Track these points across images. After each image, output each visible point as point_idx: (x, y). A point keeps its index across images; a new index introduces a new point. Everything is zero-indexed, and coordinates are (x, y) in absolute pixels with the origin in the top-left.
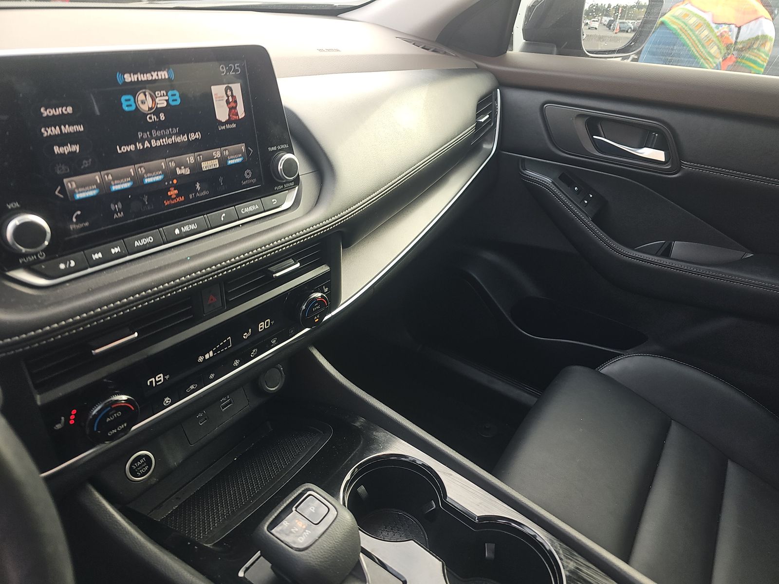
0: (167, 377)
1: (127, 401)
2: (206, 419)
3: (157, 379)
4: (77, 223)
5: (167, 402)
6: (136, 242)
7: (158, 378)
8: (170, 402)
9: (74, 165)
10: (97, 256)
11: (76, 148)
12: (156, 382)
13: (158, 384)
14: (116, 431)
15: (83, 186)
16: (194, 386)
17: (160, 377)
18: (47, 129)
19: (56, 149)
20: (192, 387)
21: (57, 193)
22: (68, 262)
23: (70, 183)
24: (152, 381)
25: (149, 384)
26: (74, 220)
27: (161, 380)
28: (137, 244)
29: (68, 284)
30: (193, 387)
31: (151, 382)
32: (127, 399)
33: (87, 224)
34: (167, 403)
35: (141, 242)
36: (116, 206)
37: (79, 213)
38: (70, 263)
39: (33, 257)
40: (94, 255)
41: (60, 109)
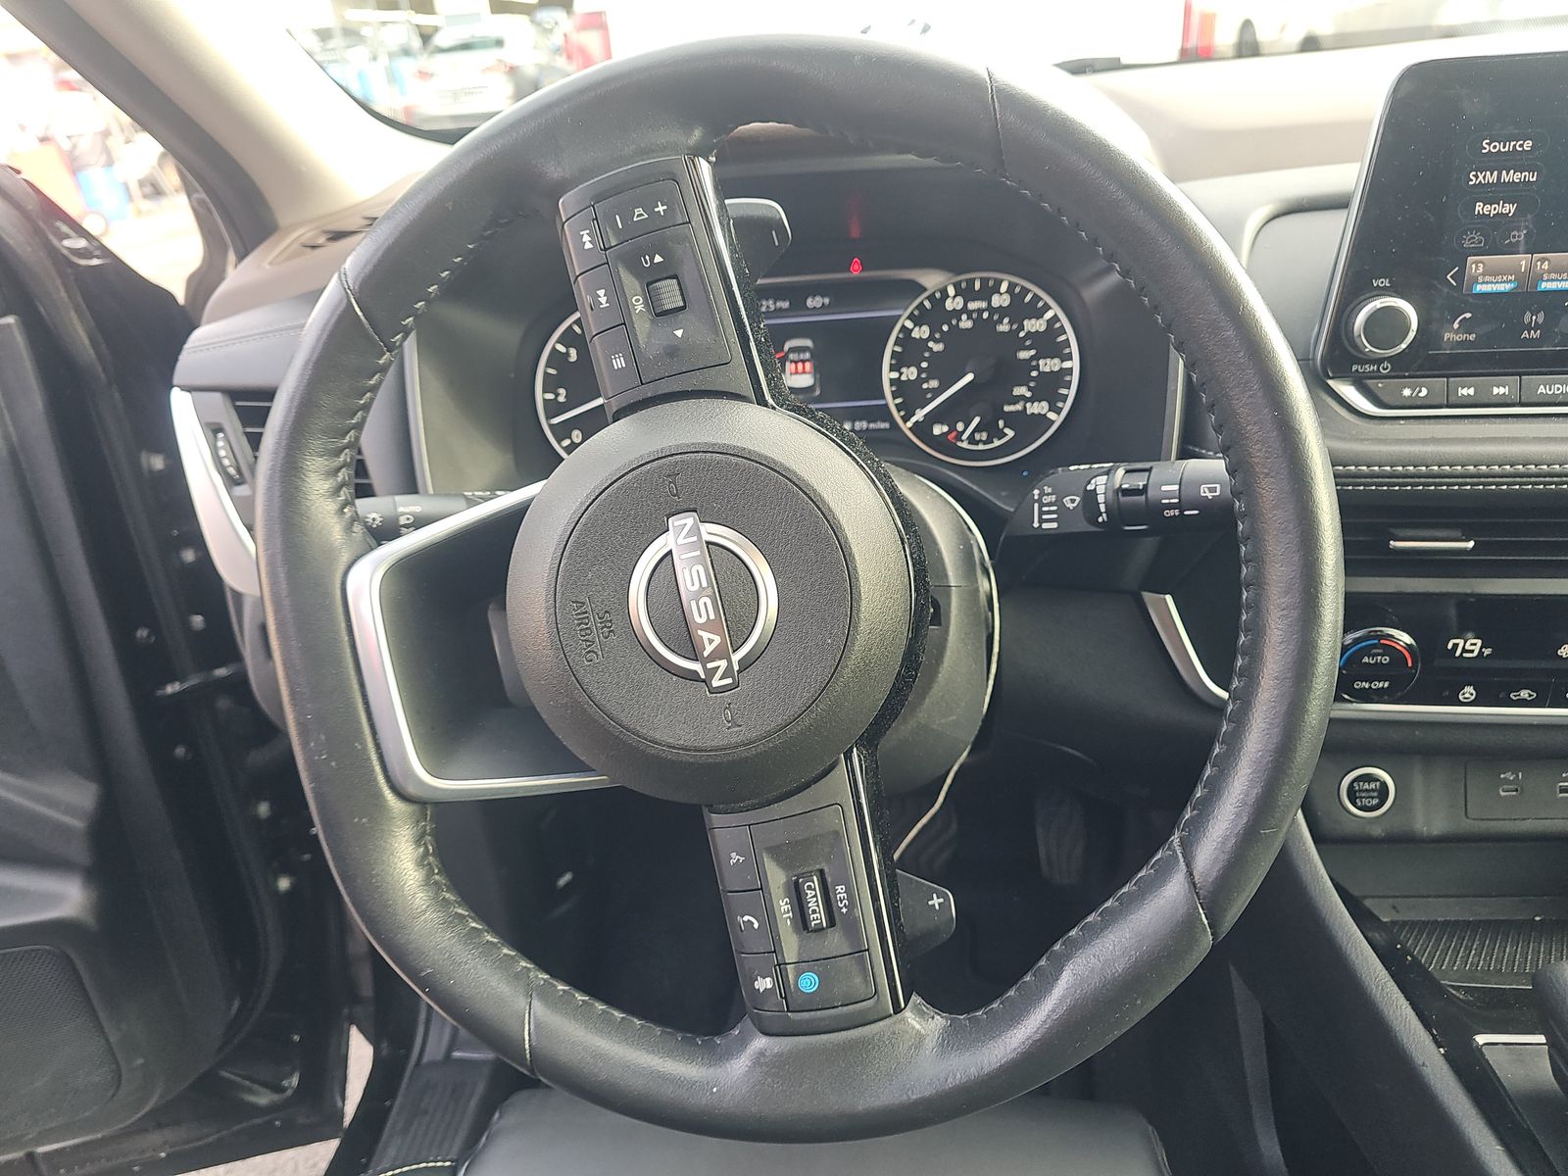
0: (1487, 652)
1: (1409, 647)
2: (1517, 790)
3: (1468, 647)
4: (1457, 332)
5: (1467, 695)
6: (1542, 386)
7: (1472, 644)
8: (1473, 698)
9: (1496, 236)
10: (1466, 391)
11: (1509, 209)
12: (1464, 650)
13: (1465, 655)
14: (1367, 687)
15: (1493, 273)
16: (1530, 696)
17: (1475, 644)
18: (1479, 173)
19: (1479, 207)
20: (1524, 694)
21: (1448, 277)
22: (1418, 389)
23: (1475, 265)
24: (1458, 644)
25: (1450, 646)
26: (1456, 326)
27: (1472, 651)
28: (1542, 389)
29: (1402, 422)
30: (1527, 695)
31: (1456, 646)
32: (1409, 643)
33: (1472, 337)
34: (1465, 698)
35: (1550, 390)
36: (1534, 318)
37: (1468, 315)
38: (1420, 391)
39: (1372, 368)
40: (1463, 388)
41: (1513, 143)
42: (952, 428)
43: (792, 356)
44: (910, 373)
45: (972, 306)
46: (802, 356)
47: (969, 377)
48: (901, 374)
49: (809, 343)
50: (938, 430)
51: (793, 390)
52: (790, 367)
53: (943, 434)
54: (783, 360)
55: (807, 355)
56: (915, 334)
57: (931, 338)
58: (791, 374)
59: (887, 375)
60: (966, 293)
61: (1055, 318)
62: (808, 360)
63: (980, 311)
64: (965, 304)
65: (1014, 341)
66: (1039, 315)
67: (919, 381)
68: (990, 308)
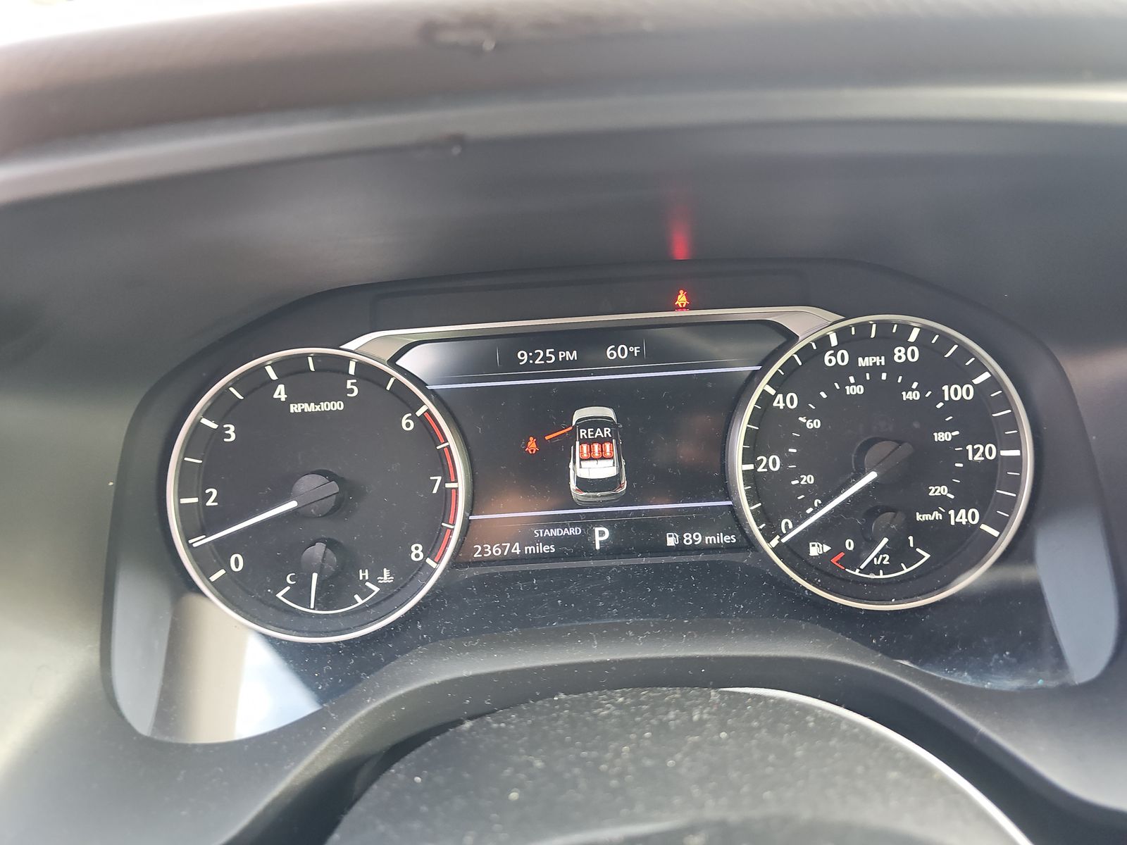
42: (838, 547)
43: (583, 433)
44: (772, 463)
45: (864, 362)
46: (599, 433)
47: (872, 476)
48: (758, 464)
49: (609, 413)
50: (815, 550)
51: (584, 484)
52: (580, 450)
53: (823, 556)
54: (570, 439)
55: (607, 431)
56: (779, 402)
57: (802, 409)
58: (581, 460)
59: (739, 467)
60: (854, 342)
61: (994, 382)
62: (609, 440)
63: (875, 369)
64: (853, 360)
65: (930, 416)
66: (964, 377)
67: (785, 474)
68: (891, 366)
